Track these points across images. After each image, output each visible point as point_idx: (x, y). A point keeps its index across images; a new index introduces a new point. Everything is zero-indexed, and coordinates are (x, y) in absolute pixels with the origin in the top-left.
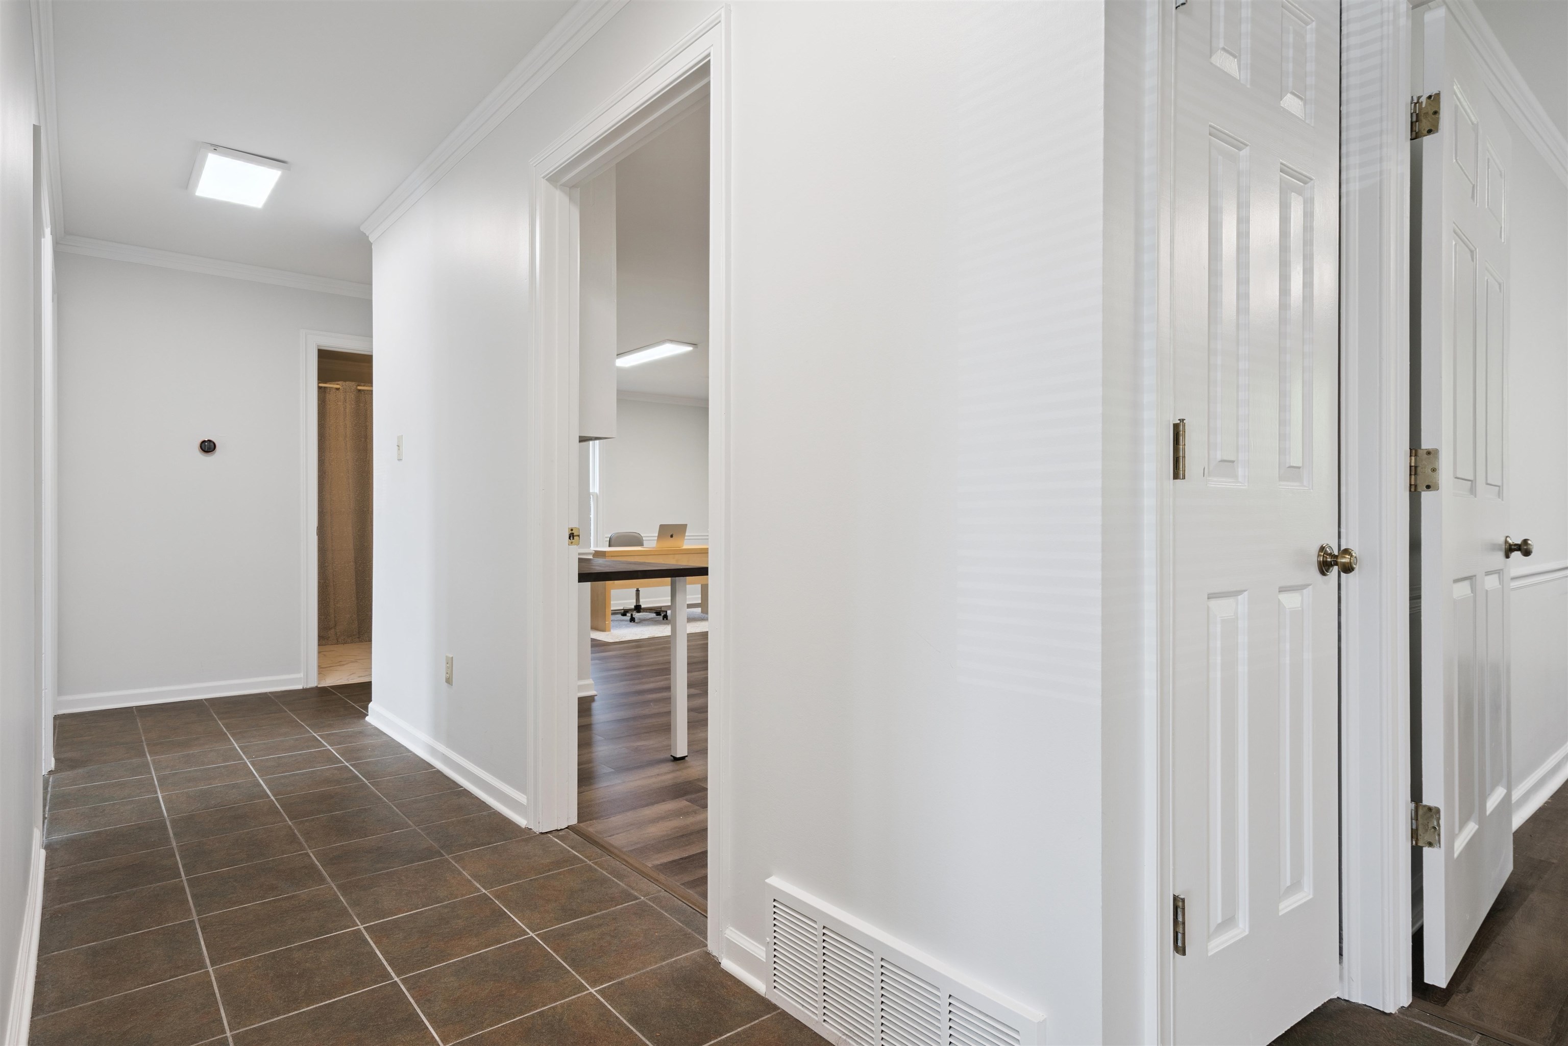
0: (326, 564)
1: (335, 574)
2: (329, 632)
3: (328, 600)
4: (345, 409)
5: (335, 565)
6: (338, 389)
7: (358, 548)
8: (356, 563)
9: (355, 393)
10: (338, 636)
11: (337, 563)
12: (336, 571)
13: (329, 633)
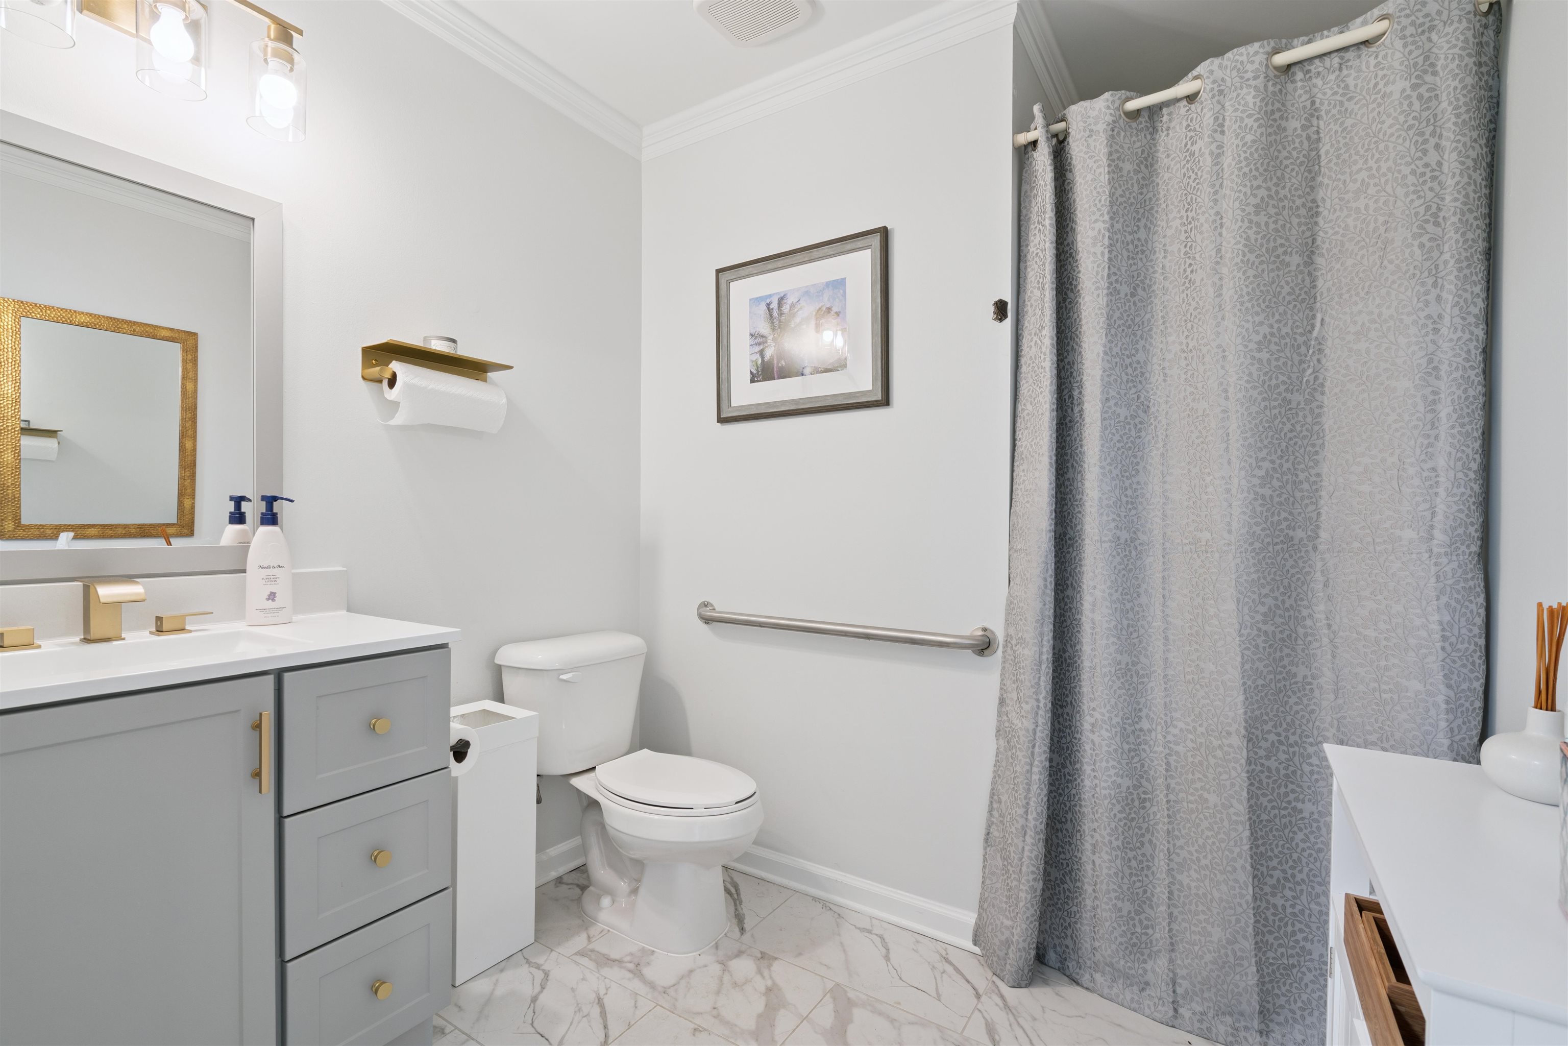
0: (1145, 725)
1: (1173, 764)
2: (1151, 963)
3: (1148, 849)
4: (1217, 157)
5: (1176, 731)
6: (1191, 98)
7: (1260, 682)
8: (1251, 740)
9: (1260, 82)
10: (1180, 991)
11: (1181, 725)
12: (1177, 753)
13: (1148, 967)
